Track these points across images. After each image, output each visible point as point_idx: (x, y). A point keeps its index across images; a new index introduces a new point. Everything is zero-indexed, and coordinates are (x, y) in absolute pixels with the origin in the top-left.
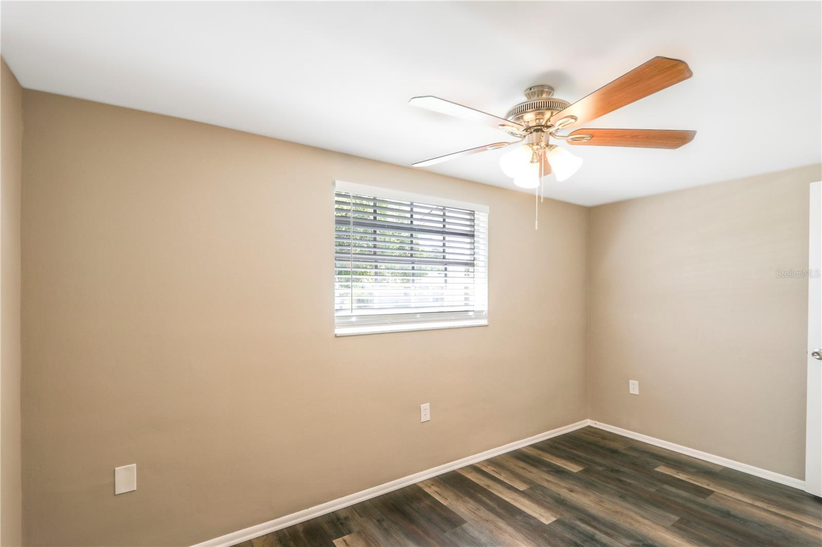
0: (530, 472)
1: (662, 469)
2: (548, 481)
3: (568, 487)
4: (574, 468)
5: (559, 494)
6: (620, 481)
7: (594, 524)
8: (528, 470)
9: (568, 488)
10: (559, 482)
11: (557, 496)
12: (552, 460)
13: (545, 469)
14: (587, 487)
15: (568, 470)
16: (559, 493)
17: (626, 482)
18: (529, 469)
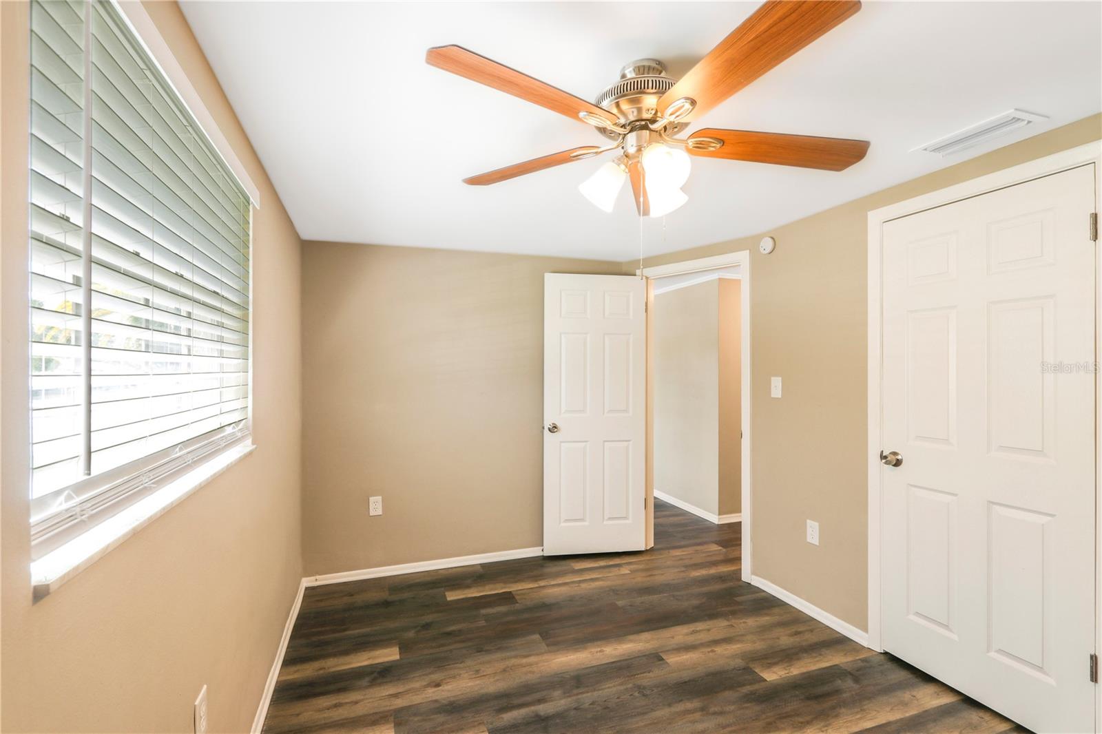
0: (356, 703)
1: (452, 596)
2: (396, 696)
3: (425, 683)
4: (390, 654)
5: (436, 701)
6: (449, 634)
7: (516, 702)
8: (347, 703)
9: (428, 684)
10: (407, 687)
11: (437, 705)
12: (350, 663)
13: (365, 682)
14: (439, 667)
15: (388, 662)
16: (434, 699)
17: (454, 631)
18: (347, 701)
